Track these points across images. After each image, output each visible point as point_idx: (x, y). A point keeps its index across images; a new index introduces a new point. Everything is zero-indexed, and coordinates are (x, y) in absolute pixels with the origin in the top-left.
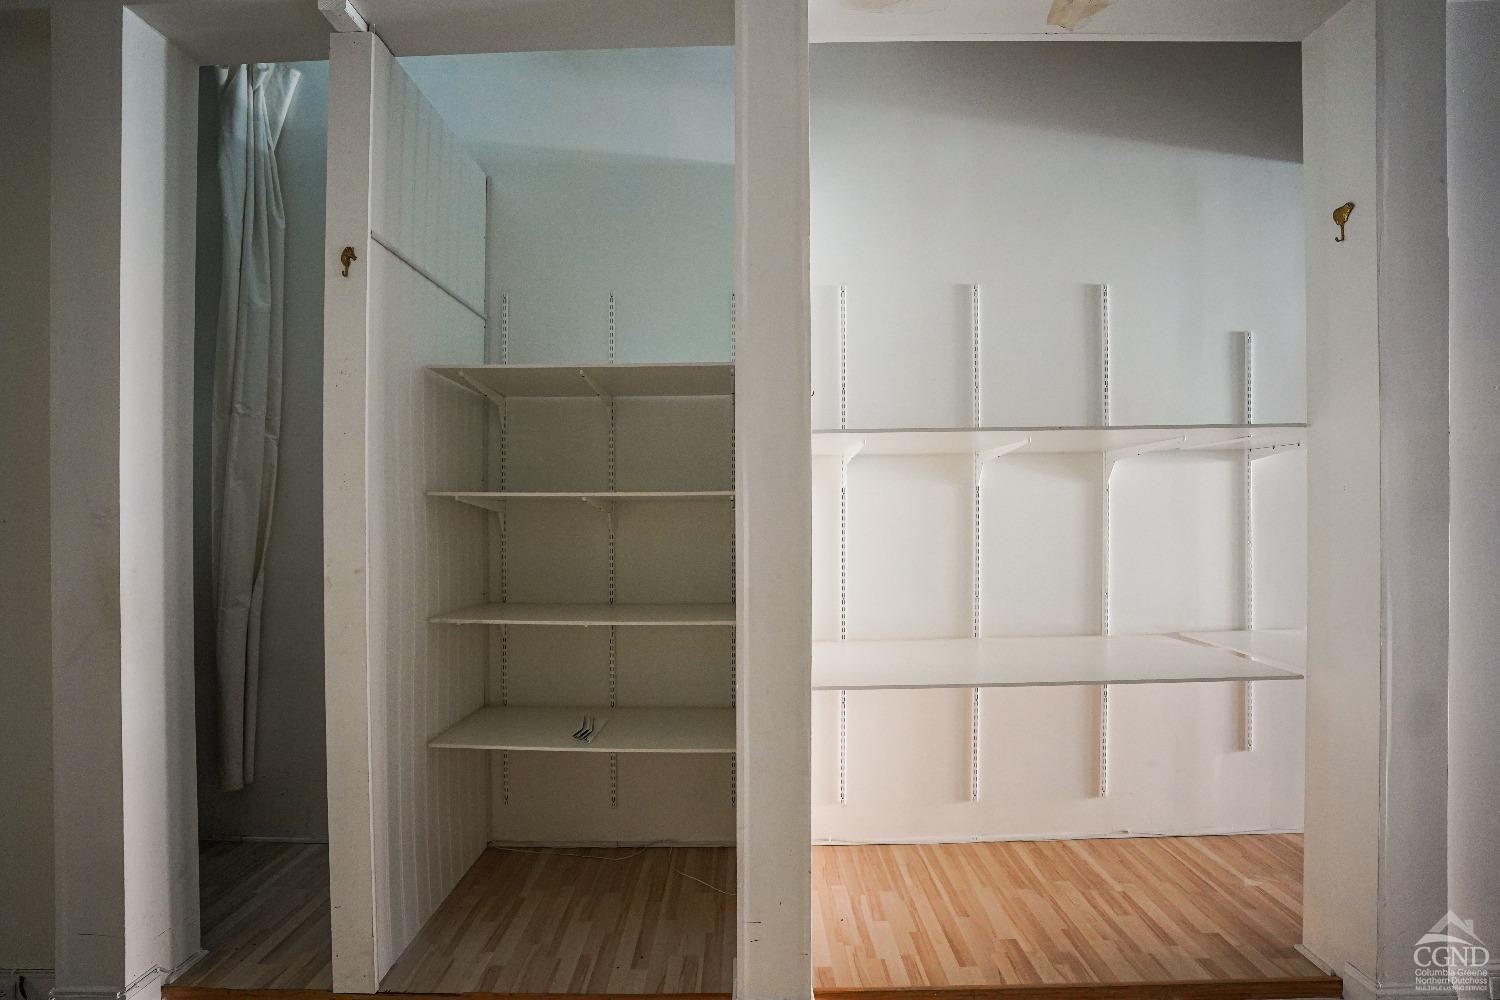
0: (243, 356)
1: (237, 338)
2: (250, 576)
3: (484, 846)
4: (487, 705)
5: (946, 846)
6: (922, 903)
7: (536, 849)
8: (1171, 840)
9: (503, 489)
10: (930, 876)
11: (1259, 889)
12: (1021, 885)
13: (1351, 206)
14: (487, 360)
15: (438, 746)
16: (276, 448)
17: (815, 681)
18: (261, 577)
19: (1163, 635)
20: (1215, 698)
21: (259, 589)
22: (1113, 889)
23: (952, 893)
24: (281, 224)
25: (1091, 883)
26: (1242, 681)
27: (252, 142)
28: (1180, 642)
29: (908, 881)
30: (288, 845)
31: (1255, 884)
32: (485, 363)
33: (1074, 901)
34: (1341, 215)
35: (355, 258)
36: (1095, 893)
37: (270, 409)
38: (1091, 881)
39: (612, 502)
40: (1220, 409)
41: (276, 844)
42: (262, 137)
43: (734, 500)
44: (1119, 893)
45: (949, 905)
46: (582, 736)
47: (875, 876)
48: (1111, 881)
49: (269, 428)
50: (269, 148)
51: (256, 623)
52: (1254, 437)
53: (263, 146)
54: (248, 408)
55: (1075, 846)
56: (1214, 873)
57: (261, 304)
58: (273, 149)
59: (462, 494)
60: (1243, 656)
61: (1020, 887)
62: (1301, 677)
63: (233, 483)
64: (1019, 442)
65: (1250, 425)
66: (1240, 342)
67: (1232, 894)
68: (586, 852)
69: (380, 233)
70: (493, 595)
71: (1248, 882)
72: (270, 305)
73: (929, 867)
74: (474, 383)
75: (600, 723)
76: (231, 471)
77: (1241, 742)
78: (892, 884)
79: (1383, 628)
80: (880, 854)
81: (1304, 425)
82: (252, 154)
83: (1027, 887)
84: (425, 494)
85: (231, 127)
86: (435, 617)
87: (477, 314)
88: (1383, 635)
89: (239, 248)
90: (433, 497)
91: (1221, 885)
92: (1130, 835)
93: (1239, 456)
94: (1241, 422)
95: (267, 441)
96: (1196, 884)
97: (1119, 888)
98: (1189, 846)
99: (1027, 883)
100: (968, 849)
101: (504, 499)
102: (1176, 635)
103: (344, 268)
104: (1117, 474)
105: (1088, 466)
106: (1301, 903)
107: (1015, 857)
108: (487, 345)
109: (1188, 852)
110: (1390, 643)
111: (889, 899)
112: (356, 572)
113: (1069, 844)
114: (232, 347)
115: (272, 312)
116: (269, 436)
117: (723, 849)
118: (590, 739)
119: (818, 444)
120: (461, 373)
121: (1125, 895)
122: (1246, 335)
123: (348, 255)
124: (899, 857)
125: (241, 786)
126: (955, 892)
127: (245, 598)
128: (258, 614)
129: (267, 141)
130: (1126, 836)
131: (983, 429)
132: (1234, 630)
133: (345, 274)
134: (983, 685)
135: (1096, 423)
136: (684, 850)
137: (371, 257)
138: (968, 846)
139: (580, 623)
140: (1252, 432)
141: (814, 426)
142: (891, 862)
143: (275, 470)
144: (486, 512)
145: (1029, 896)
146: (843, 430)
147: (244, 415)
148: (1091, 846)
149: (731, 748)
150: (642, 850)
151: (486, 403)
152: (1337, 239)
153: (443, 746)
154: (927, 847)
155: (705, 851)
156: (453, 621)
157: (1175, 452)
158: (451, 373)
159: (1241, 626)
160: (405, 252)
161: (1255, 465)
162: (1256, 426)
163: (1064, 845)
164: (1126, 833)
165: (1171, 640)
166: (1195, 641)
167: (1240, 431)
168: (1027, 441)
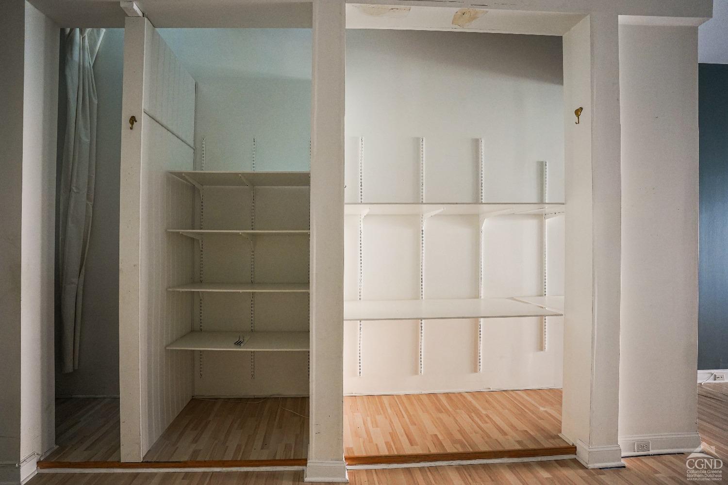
0: (76, 165)
1: (73, 156)
2: (78, 269)
3: (191, 398)
4: (193, 331)
5: (407, 396)
6: (395, 421)
7: (216, 399)
8: (511, 392)
9: (201, 229)
10: (400, 409)
11: (546, 412)
12: (440, 411)
13: (581, 109)
14: (195, 168)
15: (170, 348)
16: (91, 208)
17: (345, 316)
18: (83, 271)
19: (507, 298)
20: (530, 323)
21: (82, 276)
22: (481, 413)
23: (410, 416)
24: (96, 102)
25: (471, 410)
26: (542, 316)
27: (82, 61)
28: (513, 301)
29: (389, 411)
30: (95, 399)
31: (545, 409)
32: (193, 170)
33: (464, 418)
34: (578, 112)
35: (136, 121)
36: (473, 414)
37: (89, 189)
38: (472, 410)
39: (253, 235)
40: (532, 195)
41: (88, 399)
42: (86, 60)
43: (309, 235)
44: (484, 414)
45: (407, 420)
46: (238, 344)
47: (374, 409)
48: (481, 409)
49: (88, 198)
50: (90, 65)
51: (81, 293)
52: (547, 209)
53: (87, 64)
54: (79, 189)
55: (466, 395)
56: (527, 406)
57: (86, 140)
58: (92, 65)
59: (183, 231)
60: (542, 307)
61: (440, 413)
62: (562, 315)
63: (70, 224)
64: (440, 209)
65: (545, 203)
66: (542, 166)
67: (533, 413)
68: (239, 400)
69: (147, 110)
70: (196, 279)
71: (542, 409)
72: (89, 140)
73: (399, 405)
74: (189, 180)
75: (246, 339)
76: (70, 219)
77: (541, 347)
78: (382, 412)
79: (594, 292)
80: (377, 399)
81: (563, 204)
82: (82, 68)
83: (442, 412)
84: (166, 230)
85: (72, 54)
86: (170, 288)
87: (190, 147)
88: (593, 295)
89: (75, 113)
90: (169, 232)
91: (529, 409)
93: (540, 217)
94: (541, 202)
95: (87, 204)
96: (518, 410)
97: (484, 412)
98: (516, 394)
99: (443, 411)
100: (418, 397)
101: (202, 234)
102: (512, 298)
103: (130, 126)
104: (486, 225)
105: (473, 221)
106: (561, 415)
107: (439, 400)
108: (194, 162)
109: (517, 398)
110: (596, 298)
111: (380, 418)
112: (134, 266)
113: (463, 394)
114: (71, 159)
115: (91, 144)
116: (88, 203)
117: (303, 398)
118: (242, 345)
119: (348, 210)
120: (183, 174)
121: (488, 416)
122: (544, 162)
123: (133, 120)
124: (385, 400)
125: (72, 371)
126: (410, 415)
127: (75, 280)
128: (82, 287)
129: (89, 61)
131: (425, 204)
132: (538, 296)
133: (131, 128)
134: (424, 319)
135: (477, 201)
136: (285, 399)
137: (144, 121)
138: (418, 395)
139: (238, 291)
140: (547, 206)
141: (345, 202)
142: (382, 403)
143: (91, 219)
144: (193, 239)
145: (444, 416)
146: (361, 203)
147: (77, 192)
148: (474, 395)
149: (307, 348)
150: (266, 399)
151: (193, 188)
152: (576, 123)
153: (172, 348)
154: (398, 396)
155: (295, 399)
156: (178, 290)
157: (513, 215)
158: (179, 174)
159: (542, 294)
160: (159, 119)
161: (548, 221)
162: (548, 204)
163: (461, 395)
164: (490, 389)
165: (510, 300)
166: (521, 301)
167: (541, 206)
168: (443, 209)
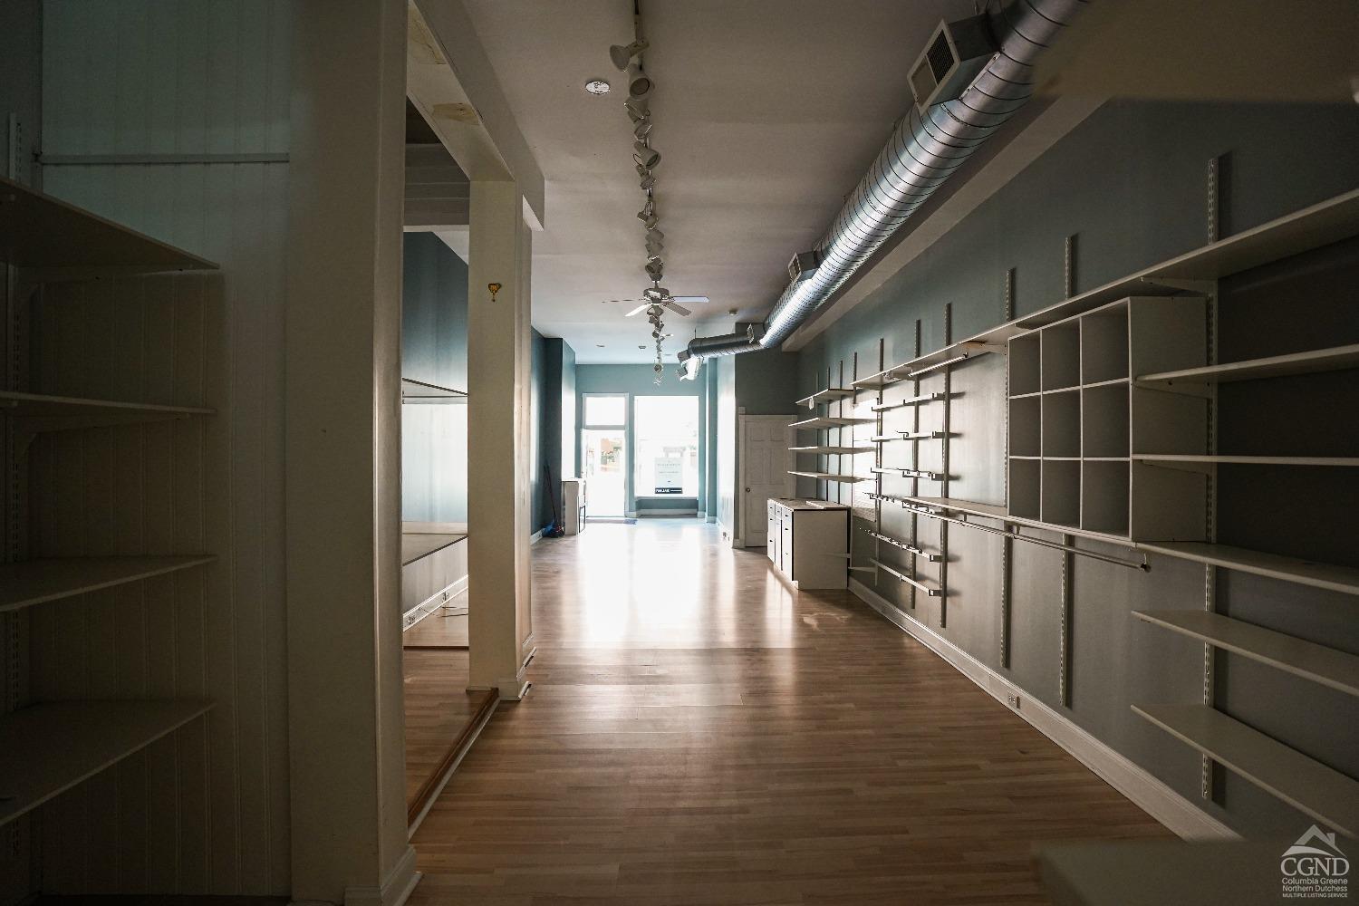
13: (500, 285)
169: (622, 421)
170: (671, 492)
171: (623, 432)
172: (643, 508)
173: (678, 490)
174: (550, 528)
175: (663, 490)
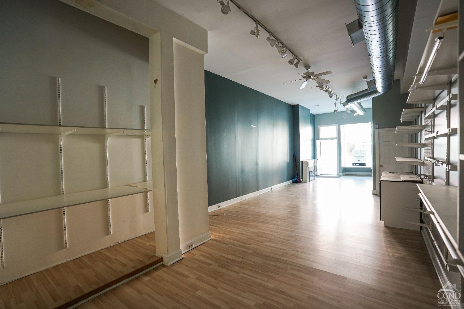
5: (55, 267)
8: (131, 240)
10: (47, 279)
11: (150, 245)
12: (82, 268)
13: (157, 80)
19: (125, 186)
20: (139, 198)
22: (112, 259)
23: (55, 281)
29: (36, 284)
33: (100, 267)
36: (107, 262)
38: (106, 259)
40: (137, 125)
44: (114, 259)
45: (54, 285)
47: (20, 289)
48: (112, 256)
52: (146, 133)
55: (102, 251)
56: (140, 245)
62: (152, 190)
64: (72, 131)
65: (145, 130)
66: (142, 108)
67: (143, 248)
71: (148, 244)
77: (146, 210)
78: (28, 289)
91: (141, 247)
92: (119, 243)
93: (143, 137)
94: (143, 129)
96: (135, 249)
97: (114, 257)
98: (134, 240)
100: (65, 264)
102: (128, 185)
104: (109, 141)
105: (101, 139)
107: (82, 261)
109: (134, 242)
121: (116, 259)
122: (144, 106)
124: (33, 278)
126: (57, 280)
130: (118, 243)
131: (62, 126)
132: (143, 182)
142: (29, 281)
148: (108, 249)
152: (155, 87)
157: (126, 136)
159: (145, 181)
161: (147, 140)
162: (146, 130)
163: (100, 252)
164: (118, 242)
165: (127, 187)
166: (133, 186)
167: (143, 131)
168: (74, 130)
169: (335, 135)
170: (359, 165)
171: (336, 140)
172: (346, 172)
173: (364, 164)
174: (295, 179)
175: (356, 164)
